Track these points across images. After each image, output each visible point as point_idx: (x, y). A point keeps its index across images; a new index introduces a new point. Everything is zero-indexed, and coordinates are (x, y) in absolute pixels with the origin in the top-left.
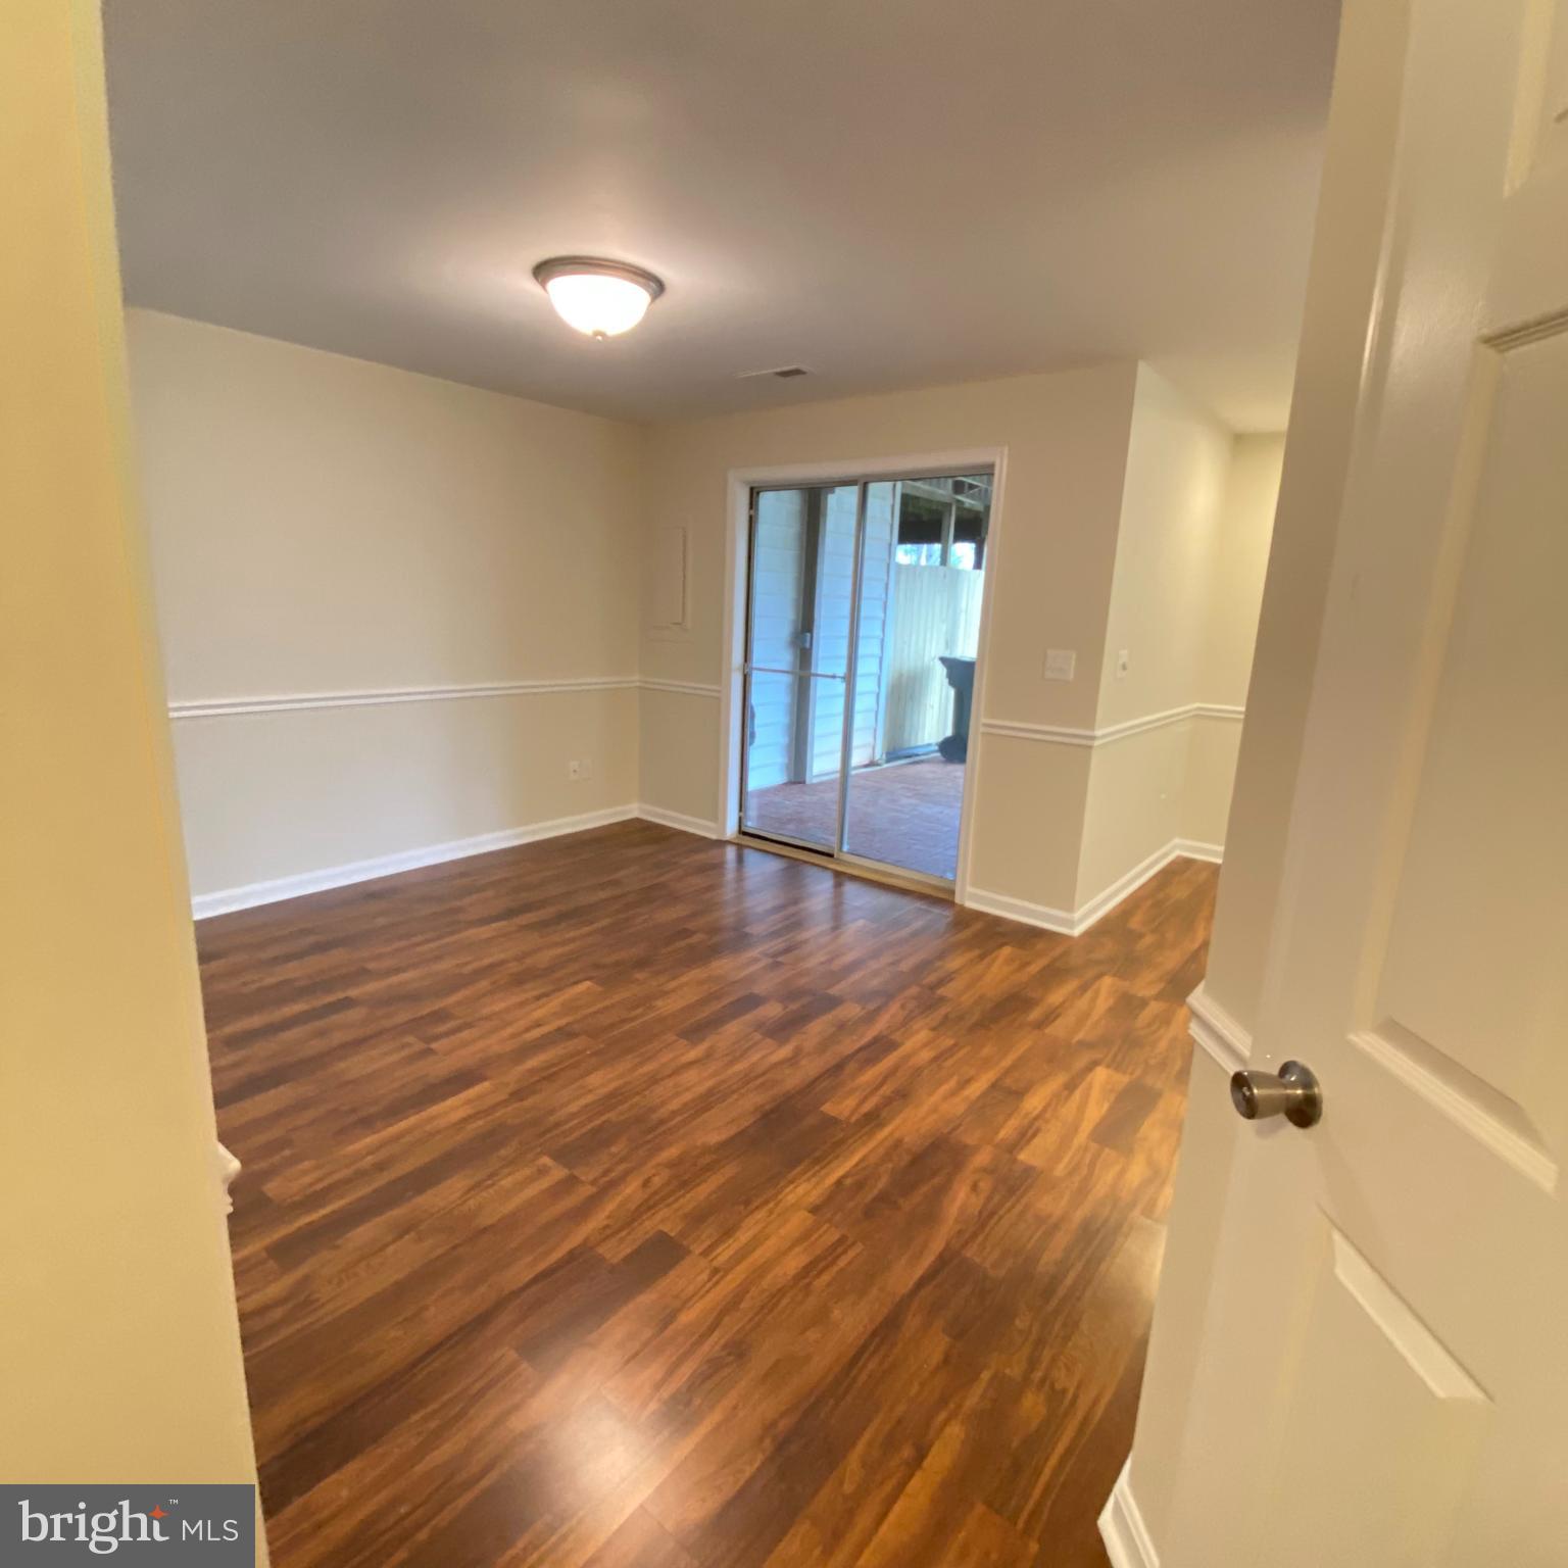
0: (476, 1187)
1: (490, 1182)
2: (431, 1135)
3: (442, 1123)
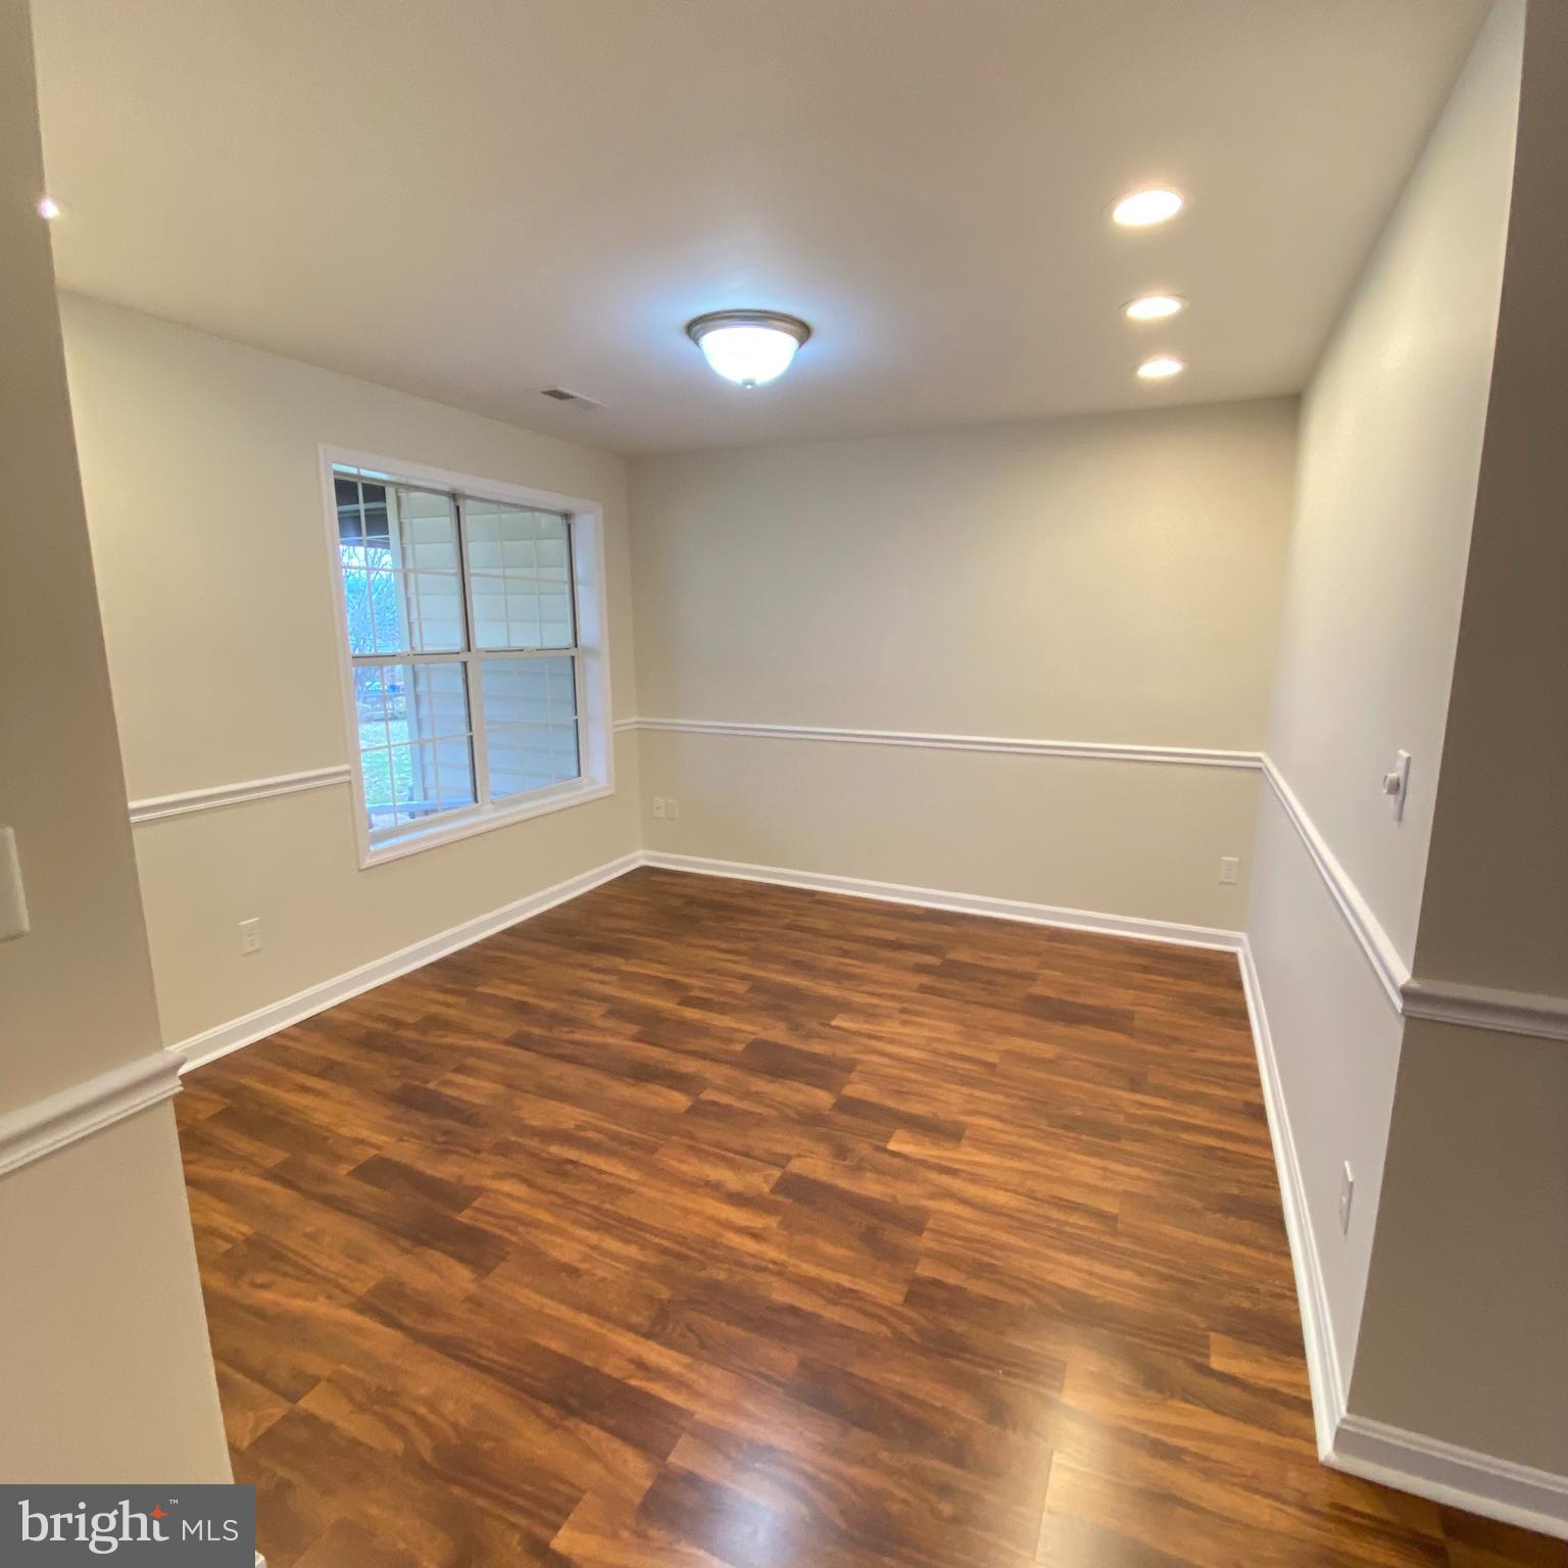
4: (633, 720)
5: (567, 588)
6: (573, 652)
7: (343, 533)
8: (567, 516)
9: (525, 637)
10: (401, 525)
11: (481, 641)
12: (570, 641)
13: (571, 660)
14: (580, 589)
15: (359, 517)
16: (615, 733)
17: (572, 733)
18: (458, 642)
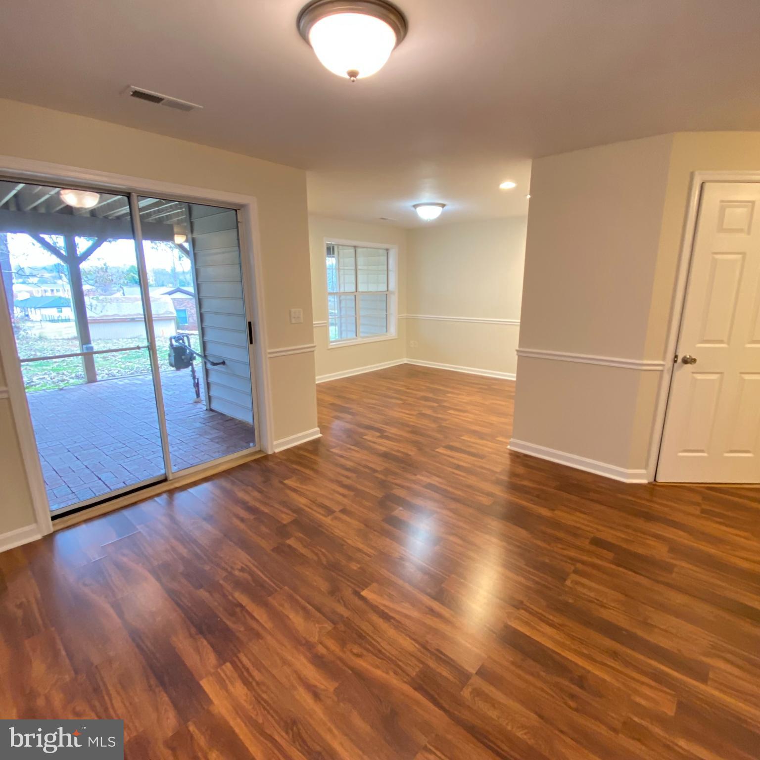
0: (603, 606)
1: (596, 601)
2: (573, 638)
3: (559, 636)
4: (405, 315)
5: (386, 272)
6: (387, 293)
7: (327, 255)
8: (387, 250)
9: (372, 288)
10: (338, 252)
11: (360, 289)
12: (386, 289)
13: (386, 295)
14: (390, 273)
15: (330, 249)
16: (399, 319)
17: (385, 320)
18: (353, 290)
